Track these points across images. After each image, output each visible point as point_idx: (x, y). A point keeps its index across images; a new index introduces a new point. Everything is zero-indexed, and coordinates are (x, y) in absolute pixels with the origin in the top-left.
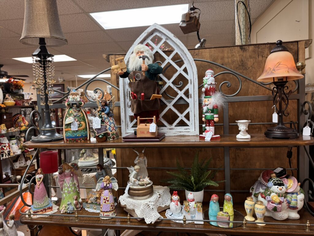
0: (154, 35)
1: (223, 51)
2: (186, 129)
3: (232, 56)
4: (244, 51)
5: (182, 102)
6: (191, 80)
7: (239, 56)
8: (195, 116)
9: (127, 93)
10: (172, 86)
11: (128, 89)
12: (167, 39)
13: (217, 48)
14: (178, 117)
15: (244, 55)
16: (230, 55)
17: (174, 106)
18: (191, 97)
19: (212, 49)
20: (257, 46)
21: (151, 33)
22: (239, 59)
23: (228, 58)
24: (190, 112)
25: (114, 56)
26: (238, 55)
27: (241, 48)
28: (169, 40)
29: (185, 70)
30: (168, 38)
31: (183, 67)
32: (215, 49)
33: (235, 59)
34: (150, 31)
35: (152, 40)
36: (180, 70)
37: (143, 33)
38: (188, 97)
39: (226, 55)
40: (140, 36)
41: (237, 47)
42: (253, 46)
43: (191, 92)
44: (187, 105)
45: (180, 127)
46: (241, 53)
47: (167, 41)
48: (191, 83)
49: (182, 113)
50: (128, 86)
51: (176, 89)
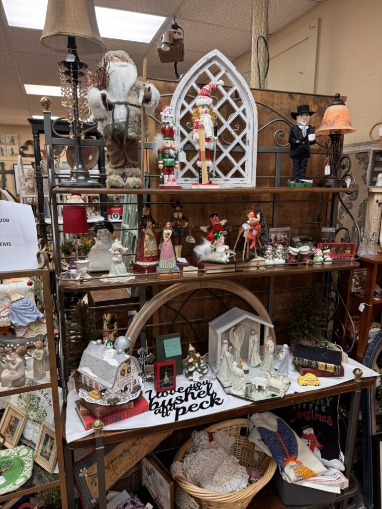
0: (213, 63)
1: (273, 97)
2: (242, 181)
3: (282, 103)
4: (292, 99)
5: (238, 149)
6: (249, 125)
7: (288, 104)
8: (252, 166)
9: (178, 132)
10: (230, 129)
11: (178, 128)
12: (226, 71)
13: (269, 92)
14: (234, 166)
15: (292, 104)
16: (279, 102)
17: (231, 153)
18: (248, 144)
19: (264, 92)
20: (304, 95)
21: (210, 61)
22: (287, 108)
23: (278, 104)
24: (246, 162)
25: (154, 81)
26: (286, 102)
27: (290, 96)
28: (229, 73)
29: (244, 112)
30: (228, 69)
31: (242, 108)
32: (266, 92)
33: (284, 107)
34: (210, 58)
35: (209, 69)
36: (239, 111)
37: (202, 59)
38: (244, 142)
39: (276, 101)
40: (199, 62)
41: (285, 94)
42: (300, 95)
43: (249, 138)
44: (243, 153)
45: (236, 179)
46: (289, 101)
47: (227, 73)
48: (249, 128)
49: (237, 161)
50: (179, 123)
51: (233, 133)
